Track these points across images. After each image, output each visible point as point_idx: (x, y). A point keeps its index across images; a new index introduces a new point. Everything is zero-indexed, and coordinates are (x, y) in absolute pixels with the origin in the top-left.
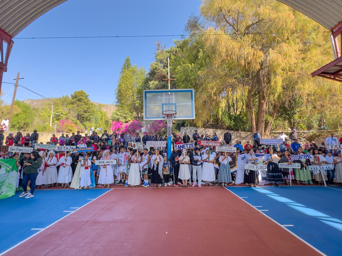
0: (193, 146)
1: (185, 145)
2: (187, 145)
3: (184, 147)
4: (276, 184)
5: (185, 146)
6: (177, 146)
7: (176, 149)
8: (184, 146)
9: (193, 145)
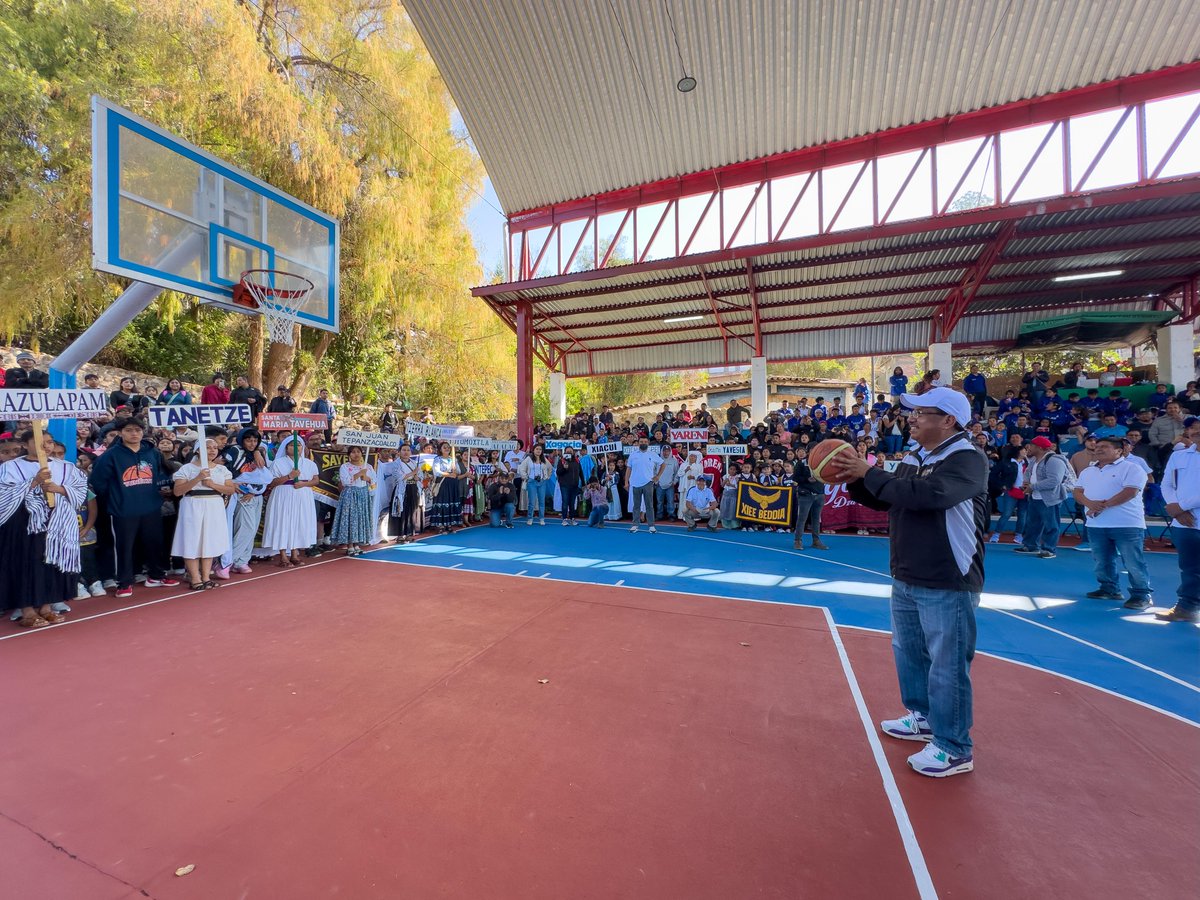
0: (245, 417)
1: (207, 408)
2: (216, 409)
3: (204, 418)
4: (447, 529)
5: (208, 415)
6: (163, 410)
7: (159, 423)
8: (201, 415)
9: (247, 413)
